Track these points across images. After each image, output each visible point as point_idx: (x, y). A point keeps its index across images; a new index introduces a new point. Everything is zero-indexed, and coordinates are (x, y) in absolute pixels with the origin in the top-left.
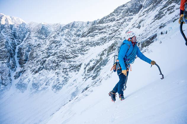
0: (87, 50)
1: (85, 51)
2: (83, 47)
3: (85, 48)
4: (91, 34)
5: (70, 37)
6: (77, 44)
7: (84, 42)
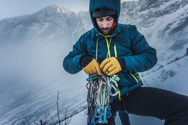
0: (152, 22)
1: (150, 23)
2: (146, 20)
3: (149, 20)
4: (153, 5)
5: (122, 17)
6: (136, 19)
7: (145, 15)
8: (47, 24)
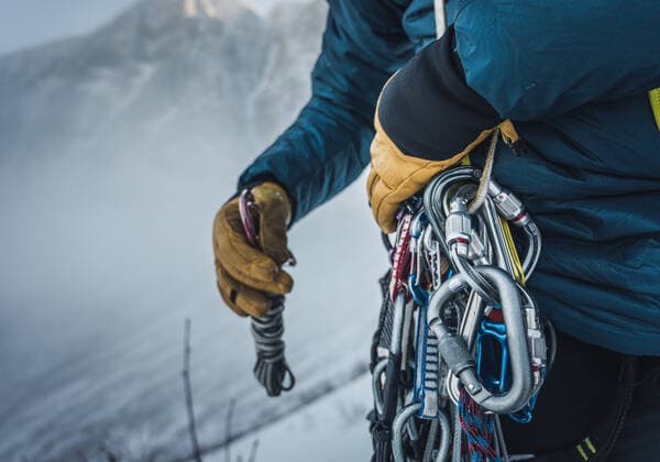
8: (148, 70)
